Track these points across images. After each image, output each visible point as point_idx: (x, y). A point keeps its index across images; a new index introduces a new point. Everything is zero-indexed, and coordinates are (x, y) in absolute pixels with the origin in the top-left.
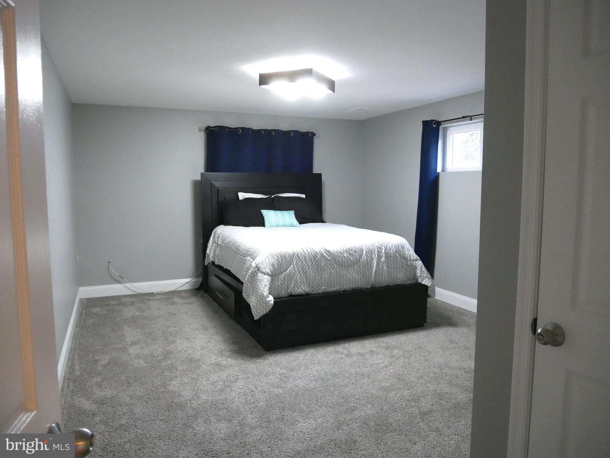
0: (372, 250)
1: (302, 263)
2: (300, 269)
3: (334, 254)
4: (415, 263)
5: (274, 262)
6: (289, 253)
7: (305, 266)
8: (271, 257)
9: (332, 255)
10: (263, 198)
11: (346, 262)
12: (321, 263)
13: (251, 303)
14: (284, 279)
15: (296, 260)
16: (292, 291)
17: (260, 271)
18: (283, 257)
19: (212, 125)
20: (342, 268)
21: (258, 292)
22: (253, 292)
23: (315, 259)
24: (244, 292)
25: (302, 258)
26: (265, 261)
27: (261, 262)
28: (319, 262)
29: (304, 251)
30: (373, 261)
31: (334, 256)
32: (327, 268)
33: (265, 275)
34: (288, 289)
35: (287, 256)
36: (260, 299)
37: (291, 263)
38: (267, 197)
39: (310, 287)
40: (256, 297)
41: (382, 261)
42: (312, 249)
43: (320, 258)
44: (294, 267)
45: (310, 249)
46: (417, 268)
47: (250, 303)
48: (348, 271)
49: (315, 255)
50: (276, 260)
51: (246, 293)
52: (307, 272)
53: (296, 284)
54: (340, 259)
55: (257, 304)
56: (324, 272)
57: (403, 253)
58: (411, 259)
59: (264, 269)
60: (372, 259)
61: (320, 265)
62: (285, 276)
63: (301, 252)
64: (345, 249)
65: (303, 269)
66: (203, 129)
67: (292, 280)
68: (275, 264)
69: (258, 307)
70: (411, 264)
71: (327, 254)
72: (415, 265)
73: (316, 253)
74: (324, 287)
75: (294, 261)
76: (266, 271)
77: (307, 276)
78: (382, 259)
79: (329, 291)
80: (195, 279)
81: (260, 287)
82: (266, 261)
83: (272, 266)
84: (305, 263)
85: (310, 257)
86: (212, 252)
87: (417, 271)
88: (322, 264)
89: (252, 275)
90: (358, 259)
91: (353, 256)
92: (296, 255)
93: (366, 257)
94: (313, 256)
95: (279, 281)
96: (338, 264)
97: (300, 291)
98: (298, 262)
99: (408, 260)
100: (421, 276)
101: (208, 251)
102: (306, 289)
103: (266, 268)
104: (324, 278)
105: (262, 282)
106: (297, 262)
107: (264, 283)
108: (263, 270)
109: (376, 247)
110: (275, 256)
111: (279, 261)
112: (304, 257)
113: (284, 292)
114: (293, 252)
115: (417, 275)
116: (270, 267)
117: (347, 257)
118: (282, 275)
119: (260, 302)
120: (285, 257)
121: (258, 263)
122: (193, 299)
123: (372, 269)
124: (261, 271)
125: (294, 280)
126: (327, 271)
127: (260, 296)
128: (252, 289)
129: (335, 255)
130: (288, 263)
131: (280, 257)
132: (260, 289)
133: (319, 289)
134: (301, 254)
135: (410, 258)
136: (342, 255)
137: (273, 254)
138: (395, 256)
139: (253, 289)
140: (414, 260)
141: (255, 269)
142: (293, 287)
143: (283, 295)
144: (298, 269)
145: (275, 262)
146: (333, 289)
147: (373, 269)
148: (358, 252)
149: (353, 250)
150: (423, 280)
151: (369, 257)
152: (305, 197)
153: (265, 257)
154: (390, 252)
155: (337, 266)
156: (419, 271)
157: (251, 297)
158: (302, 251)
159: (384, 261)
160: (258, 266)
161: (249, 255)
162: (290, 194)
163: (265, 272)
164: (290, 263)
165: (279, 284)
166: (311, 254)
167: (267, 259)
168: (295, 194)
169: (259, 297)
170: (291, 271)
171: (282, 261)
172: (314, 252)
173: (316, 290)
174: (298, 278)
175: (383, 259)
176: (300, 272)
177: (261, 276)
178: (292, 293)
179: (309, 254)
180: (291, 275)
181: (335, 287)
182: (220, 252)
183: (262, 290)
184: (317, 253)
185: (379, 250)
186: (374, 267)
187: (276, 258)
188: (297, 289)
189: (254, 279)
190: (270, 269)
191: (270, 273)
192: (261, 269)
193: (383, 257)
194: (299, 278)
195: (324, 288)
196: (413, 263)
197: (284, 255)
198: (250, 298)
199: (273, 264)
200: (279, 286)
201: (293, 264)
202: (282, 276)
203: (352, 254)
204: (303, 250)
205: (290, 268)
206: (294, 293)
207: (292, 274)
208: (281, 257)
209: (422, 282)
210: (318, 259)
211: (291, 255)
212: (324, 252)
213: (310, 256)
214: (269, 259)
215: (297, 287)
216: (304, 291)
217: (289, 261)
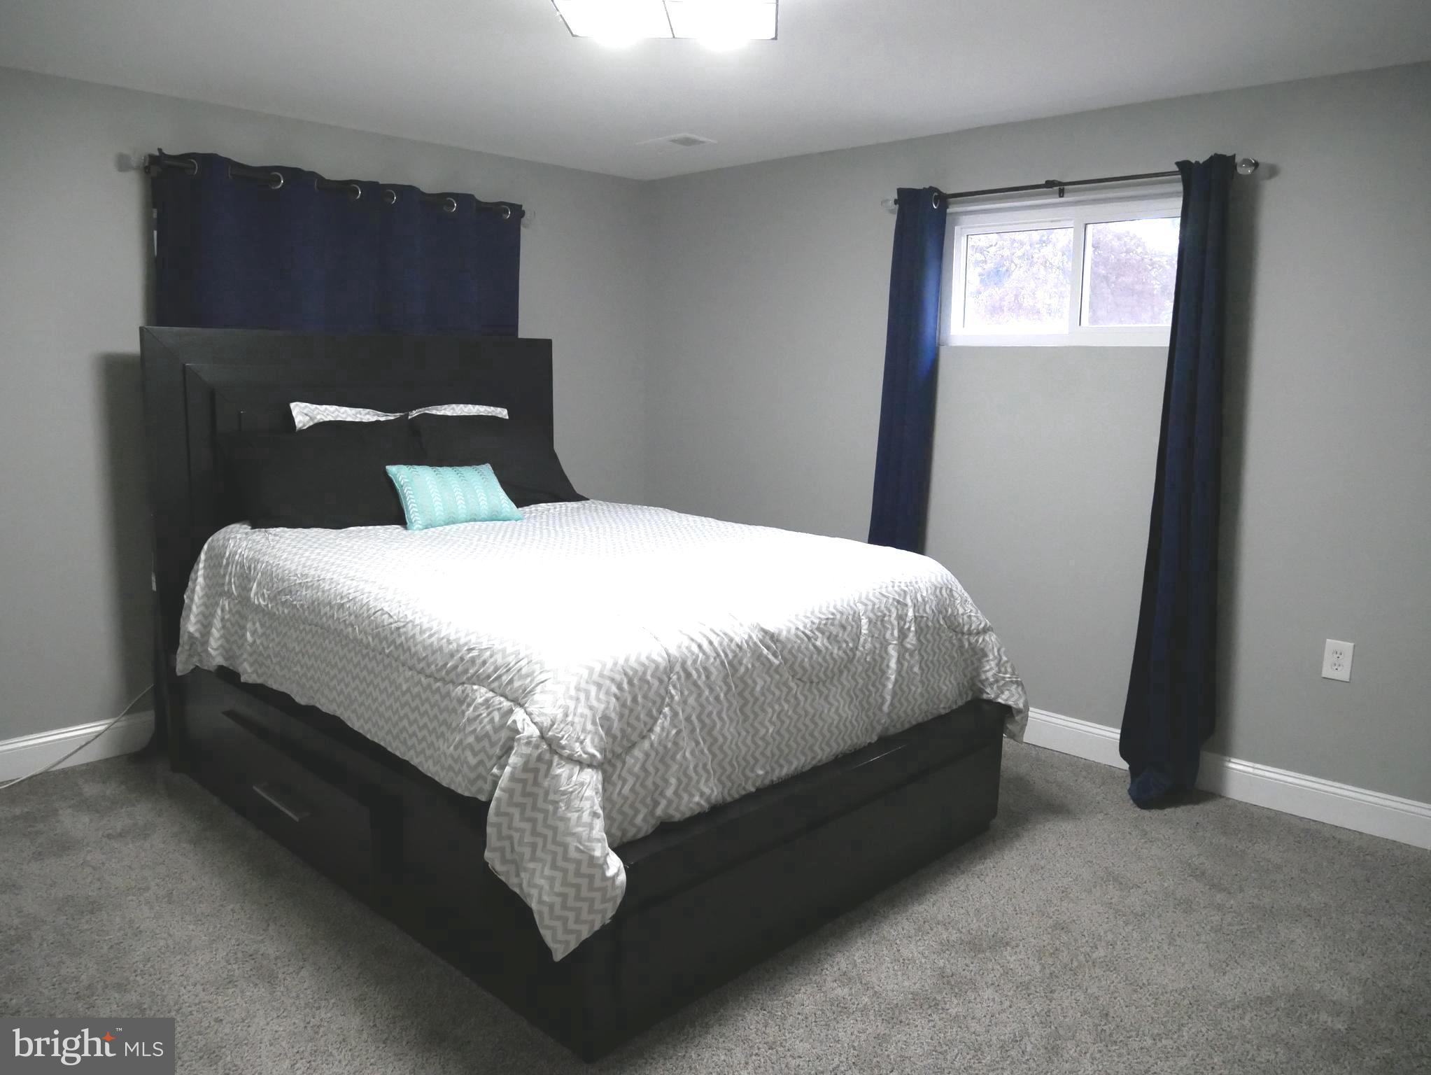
0: (884, 615)
1: (700, 695)
2: (694, 718)
3: (789, 646)
4: (984, 640)
5: (607, 708)
6: (654, 661)
7: (709, 703)
8: (593, 690)
9: (784, 647)
10: (378, 422)
11: (821, 665)
12: (755, 682)
13: (534, 892)
14: (643, 768)
15: (681, 685)
16: (671, 811)
17: (561, 756)
18: (636, 681)
19: (174, 148)
20: (810, 690)
21: (565, 847)
22: (534, 846)
23: (735, 670)
24: (494, 850)
25: (699, 676)
26: (576, 708)
27: (560, 716)
28: (750, 682)
29: (700, 647)
30: (886, 652)
31: (790, 652)
32: (770, 697)
33: (581, 769)
34: (656, 803)
35: (649, 678)
36: (578, 874)
37: (663, 699)
38: (391, 417)
39: (724, 778)
40: (554, 866)
41: (909, 646)
42: (725, 634)
43: (750, 666)
44: (675, 714)
45: (718, 635)
46: (986, 655)
47: (530, 895)
48: (826, 698)
49: (735, 656)
50: (614, 700)
51: (502, 850)
52: (714, 725)
53: (685, 780)
54: (806, 660)
55: (564, 896)
56: (761, 716)
57: (953, 612)
58: (973, 628)
59: (578, 744)
60: (885, 644)
61: (752, 693)
62: (647, 755)
63: (693, 653)
64: (817, 621)
65: (704, 717)
66: (136, 159)
67: (668, 767)
68: (613, 715)
69: (571, 909)
70: (970, 644)
71: (768, 648)
72: (982, 646)
73: (738, 650)
74: (761, 769)
75: (673, 692)
76: (586, 753)
77: (716, 740)
78: (908, 640)
79: (775, 779)
80: (123, 718)
81: (573, 822)
82: (579, 711)
83: (602, 727)
84: (707, 692)
85: (721, 668)
86: (218, 630)
87: (986, 664)
88: (758, 688)
89: (524, 776)
90: (851, 650)
91: (838, 642)
92: (678, 668)
93: (870, 639)
94: (730, 663)
95: (625, 781)
96: (800, 679)
97: (698, 804)
98: (686, 693)
99: (963, 634)
100: (997, 681)
101: (191, 624)
102: (713, 791)
103: (582, 738)
104: (763, 738)
105: (576, 803)
106: (682, 693)
107: (586, 805)
108: (572, 749)
109: (891, 601)
110: (608, 682)
111: (626, 700)
112: (705, 669)
113: (644, 820)
114: (668, 654)
115: (983, 677)
116: (596, 732)
117: (823, 649)
118: (637, 752)
119: (578, 887)
120: (643, 679)
121: (550, 722)
122: (142, 811)
123: (884, 677)
124: (567, 752)
125: (675, 767)
126: (770, 710)
127: (578, 863)
128: (527, 834)
129: (793, 647)
130: (654, 703)
131: (625, 686)
132: (574, 834)
133: (747, 779)
134: (695, 661)
135: (971, 626)
136: (811, 647)
137: (601, 675)
138: (937, 626)
139: (534, 833)
140: (978, 633)
141: (537, 747)
142: (676, 793)
143: (639, 829)
144: (688, 719)
145: (612, 707)
146: (785, 771)
147: (888, 679)
148: (849, 628)
149: (836, 622)
150: (1002, 693)
151: (877, 638)
152: (507, 417)
153: (573, 692)
154: (926, 613)
155: (798, 686)
156: (993, 664)
157: (531, 865)
158: (695, 649)
159: (912, 645)
160: (550, 733)
161: (481, 680)
162: (462, 406)
163: (585, 756)
164: (659, 701)
165: (626, 790)
166: (722, 655)
167: (582, 696)
168: (477, 407)
169: (571, 867)
170: (665, 734)
171: (635, 700)
172: (733, 646)
173: (740, 785)
174: (688, 754)
175: (911, 640)
176: (693, 730)
177: (570, 777)
178: (672, 816)
179: (718, 655)
180: (665, 747)
181: (790, 763)
182: (264, 634)
183: (585, 835)
184: (740, 647)
185: (900, 612)
186: (890, 672)
187: (614, 689)
188: (686, 797)
189: (535, 790)
190: (596, 740)
191: (598, 755)
192: (563, 748)
193: (911, 635)
194: (692, 753)
195: (761, 772)
196: (977, 641)
197: (640, 673)
198: (525, 870)
199: (605, 718)
200: (626, 798)
201: (668, 705)
202: (637, 759)
203: (837, 636)
204: (696, 642)
205: (660, 721)
206: (677, 816)
207: (670, 745)
208: (630, 683)
209: (998, 696)
210: (747, 669)
211: (661, 668)
212: (761, 641)
213: (722, 663)
214: (587, 698)
215: (685, 790)
216: (708, 800)
217: (657, 693)
